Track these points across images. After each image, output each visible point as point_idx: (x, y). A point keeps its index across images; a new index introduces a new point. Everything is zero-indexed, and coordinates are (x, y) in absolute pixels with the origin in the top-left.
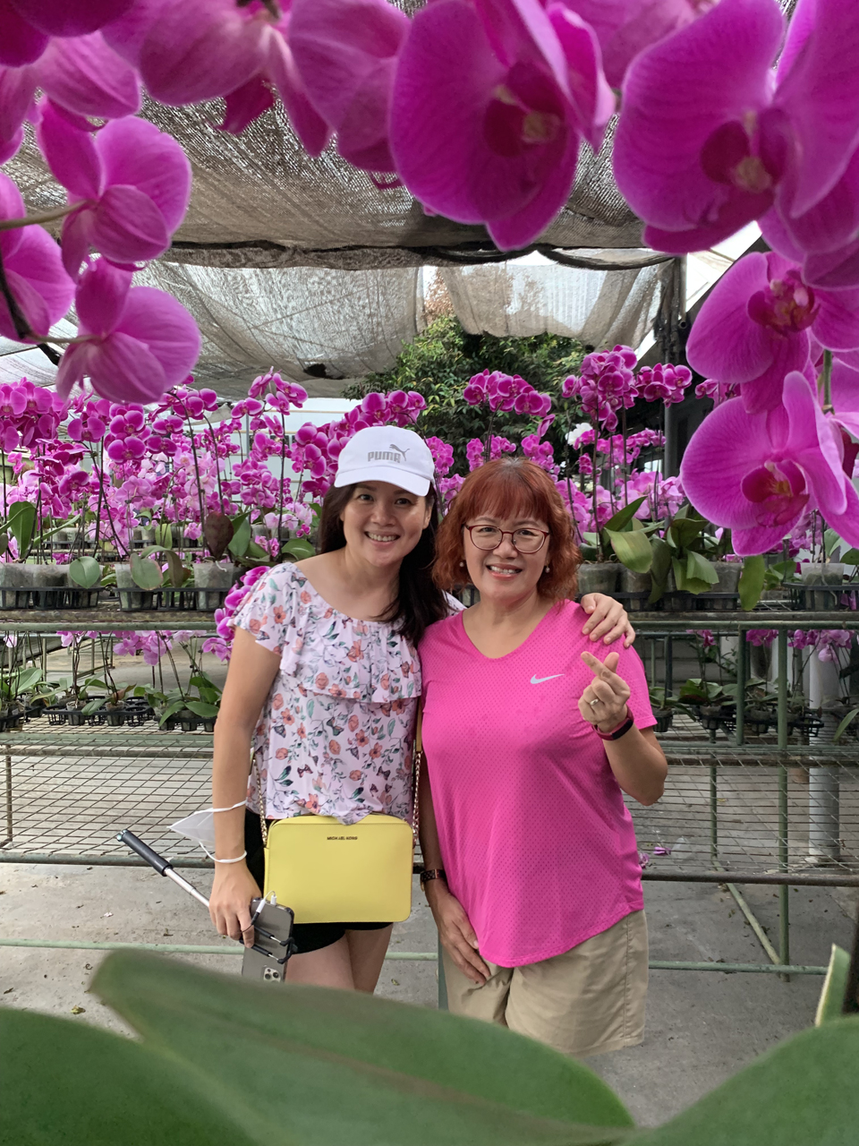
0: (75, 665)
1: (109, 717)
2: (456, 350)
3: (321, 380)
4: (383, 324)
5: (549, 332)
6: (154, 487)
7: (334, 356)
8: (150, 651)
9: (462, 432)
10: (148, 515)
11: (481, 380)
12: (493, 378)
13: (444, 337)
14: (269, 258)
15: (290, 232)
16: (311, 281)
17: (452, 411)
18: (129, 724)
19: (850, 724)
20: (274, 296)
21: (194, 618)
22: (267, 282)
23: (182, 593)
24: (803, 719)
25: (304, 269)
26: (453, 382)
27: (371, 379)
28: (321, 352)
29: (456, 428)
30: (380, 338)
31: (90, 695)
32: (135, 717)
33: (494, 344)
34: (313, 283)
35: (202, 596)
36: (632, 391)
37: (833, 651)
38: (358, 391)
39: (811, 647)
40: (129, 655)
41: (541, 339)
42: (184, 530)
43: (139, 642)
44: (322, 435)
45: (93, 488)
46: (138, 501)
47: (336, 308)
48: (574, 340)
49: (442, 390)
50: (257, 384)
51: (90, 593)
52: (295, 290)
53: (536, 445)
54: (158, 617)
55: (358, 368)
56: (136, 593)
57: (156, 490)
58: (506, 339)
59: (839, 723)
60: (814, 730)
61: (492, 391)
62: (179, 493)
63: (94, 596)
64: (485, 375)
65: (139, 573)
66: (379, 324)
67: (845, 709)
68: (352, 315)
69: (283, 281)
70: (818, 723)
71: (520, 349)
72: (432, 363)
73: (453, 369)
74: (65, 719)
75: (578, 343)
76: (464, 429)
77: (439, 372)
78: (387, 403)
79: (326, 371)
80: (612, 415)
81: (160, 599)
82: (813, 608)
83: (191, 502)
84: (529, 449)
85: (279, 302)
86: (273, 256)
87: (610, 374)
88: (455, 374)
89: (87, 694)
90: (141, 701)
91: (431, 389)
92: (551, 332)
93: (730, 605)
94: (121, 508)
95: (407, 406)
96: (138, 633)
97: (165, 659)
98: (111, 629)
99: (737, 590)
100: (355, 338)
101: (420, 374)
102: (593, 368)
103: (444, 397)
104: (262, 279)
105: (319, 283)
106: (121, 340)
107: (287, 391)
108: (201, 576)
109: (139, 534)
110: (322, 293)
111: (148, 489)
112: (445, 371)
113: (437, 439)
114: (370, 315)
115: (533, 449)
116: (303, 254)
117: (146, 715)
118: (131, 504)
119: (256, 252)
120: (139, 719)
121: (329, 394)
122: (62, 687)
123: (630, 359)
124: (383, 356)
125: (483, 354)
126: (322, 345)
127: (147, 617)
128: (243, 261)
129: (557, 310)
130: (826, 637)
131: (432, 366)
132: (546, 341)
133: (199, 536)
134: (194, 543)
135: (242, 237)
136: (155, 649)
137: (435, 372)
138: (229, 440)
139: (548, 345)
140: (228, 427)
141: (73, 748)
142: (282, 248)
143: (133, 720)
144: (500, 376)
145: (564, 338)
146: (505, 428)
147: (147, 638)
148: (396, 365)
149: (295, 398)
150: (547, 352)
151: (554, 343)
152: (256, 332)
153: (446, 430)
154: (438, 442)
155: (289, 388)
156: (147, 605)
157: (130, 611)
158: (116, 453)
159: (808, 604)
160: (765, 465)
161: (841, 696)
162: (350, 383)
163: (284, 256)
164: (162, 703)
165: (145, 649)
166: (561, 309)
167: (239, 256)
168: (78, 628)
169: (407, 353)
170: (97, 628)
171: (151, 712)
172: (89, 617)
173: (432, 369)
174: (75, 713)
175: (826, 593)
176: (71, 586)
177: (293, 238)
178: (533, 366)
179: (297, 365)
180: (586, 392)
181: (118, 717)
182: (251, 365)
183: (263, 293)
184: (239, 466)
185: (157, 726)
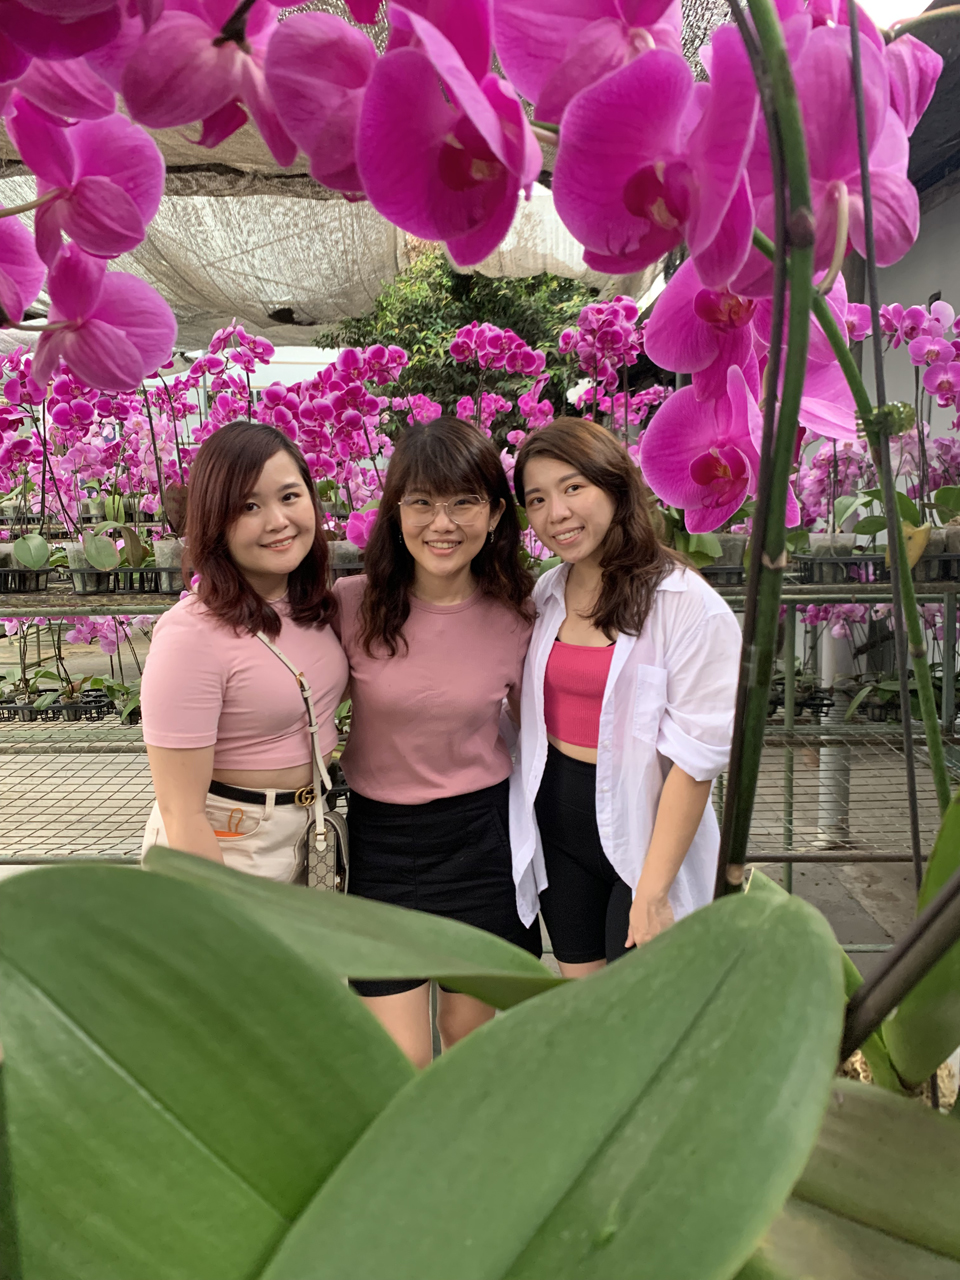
0: (23, 655)
1: (64, 712)
2: (444, 292)
3: (289, 326)
4: (359, 261)
5: (548, 272)
6: (103, 454)
7: (303, 297)
8: (107, 638)
9: (452, 389)
10: (96, 486)
11: (469, 333)
12: (482, 332)
13: (429, 277)
14: (225, 185)
15: (249, 155)
16: (275, 212)
17: (440, 363)
18: (88, 719)
19: (862, 703)
20: (232, 230)
21: (157, 601)
22: (223, 213)
23: (142, 575)
24: (814, 699)
25: (267, 198)
26: (440, 330)
27: (347, 325)
28: (288, 294)
29: (445, 383)
30: (356, 278)
31: (41, 688)
32: (93, 711)
33: (486, 286)
34: (277, 215)
35: (164, 576)
36: (633, 347)
37: (847, 627)
38: (332, 339)
39: (825, 623)
40: (82, 644)
41: (540, 281)
42: (139, 502)
43: (94, 628)
44: (293, 396)
45: (34, 456)
46: (87, 470)
47: (304, 243)
48: (576, 282)
49: (428, 338)
50: (218, 338)
51: (38, 575)
52: (256, 222)
53: (533, 404)
54: (116, 600)
55: (331, 313)
56: (90, 575)
57: (106, 458)
58: (500, 280)
59: (850, 702)
60: (825, 709)
61: (481, 346)
62: (133, 461)
63: (42, 578)
64: (474, 326)
65: (93, 551)
66: (354, 262)
67: (857, 687)
68: (323, 251)
69: (242, 212)
70: (829, 702)
71: (516, 292)
72: (416, 307)
73: (441, 313)
74: (15, 715)
75: (582, 285)
76: (455, 386)
77: (424, 317)
78: (365, 360)
79: (294, 316)
80: (612, 374)
81: (117, 580)
82: (821, 581)
83: (148, 472)
84: (527, 409)
85: (238, 237)
86: (230, 183)
87: (608, 329)
88: (443, 319)
89: (37, 688)
90: (99, 693)
91: (415, 336)
92: (551, 273)
93: (734, 579)
94: (66, 479)
95: (388, 362)
96: (92, 618)
97: (124, 647)
98: (63, 614)
99: (742, 564)
100: (327, 278)
101: (402, 320)
102: (590, 322)
103: (431, 346)
104: (217, 210)
105: (285, 215)
106: (98, 328)
107: (252, 346)
108: (163, 554)
109: (86, 507)
110: (288, 226)
111: (97, 457)
112: (431, 317)
113: (423, 397)
114: (345, 252)
115: (531, 409)
116: (264, 180)
117: (105, 709)
118: (78, 475)
119: (210, 178)
120: (97, 713)
121: (298, 342)
122: (10, 680)
123: (631, 312)
124: (360, 298)
125: (474, 297)
126: (288, 286)
127: (105, 600)
128: (195, 189)
129: (557, 248)
130: (839, 612)
131: (417, 311)
132: (546, 282)
133: (158, 510)
134: (149, 517)
135: (192, 159)
136: (112, 636)
137: (420, 317)
138: (186, 398)
139: (548, 287)
140: (184, 384)
141: (27, 745)
142: (240, 173)
143: (91, 714)
144: (489, 329)
145: (566, 279)
146: (500, 384)
147: (102, 624)
148: (375, 309)
149: (261, 353)
150: (546, 294)
151: (554, 285)
152: (211, 270)
153: (434, 385)
154: (425, 401)
155: (254, 342)
156: (103, 587)
157: (85, 594)
158: (60, 418)
159: (816, 578)
160: (710, 450)
161: (854, 674)
162: (322, 329)
163: (243, 183)
164: (123, 695)
165: (101, 636)
166: (561, 246)
167: (190, 182)
168: (25, 614)
169: (387, 295)
170: (48, 613)
171: (111, 705)
172: (40, 601)
173: (416, 314)
174: (26, 708)
175: (835, 565)
176: (16, 568)
177: (252, 162)
178: (530, 312)
179: (260, 310)
180: (583, 349)
181: (76, 712)
182: (207, 309)
183: (219, 226)
184: (198, 430)
185: (119, 721)
